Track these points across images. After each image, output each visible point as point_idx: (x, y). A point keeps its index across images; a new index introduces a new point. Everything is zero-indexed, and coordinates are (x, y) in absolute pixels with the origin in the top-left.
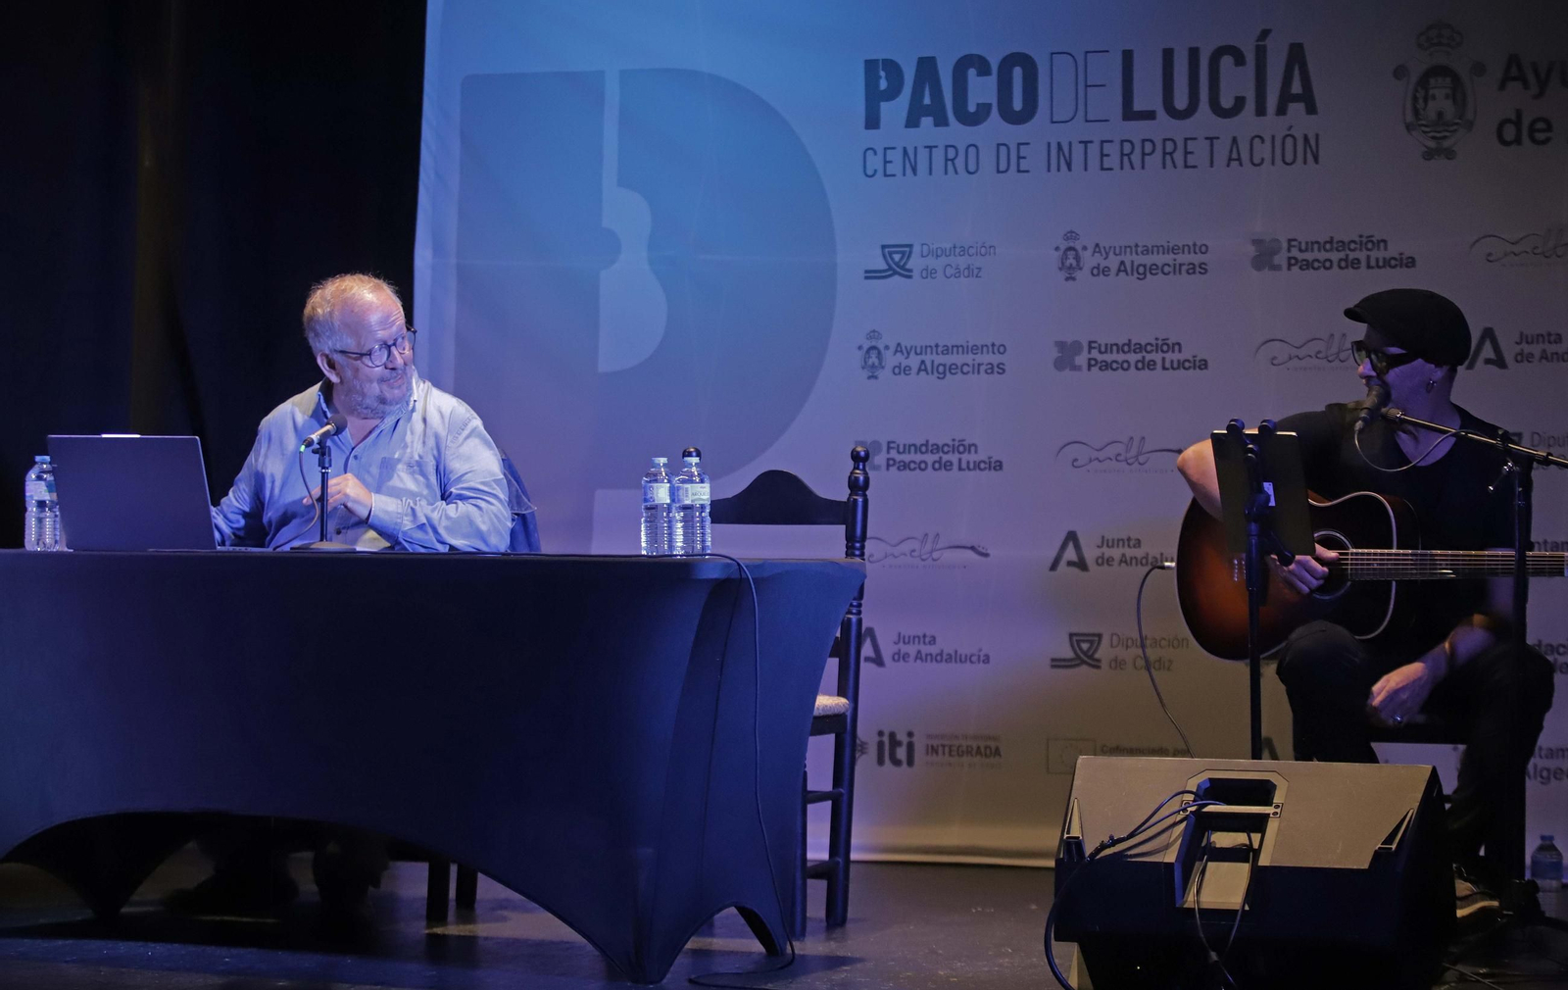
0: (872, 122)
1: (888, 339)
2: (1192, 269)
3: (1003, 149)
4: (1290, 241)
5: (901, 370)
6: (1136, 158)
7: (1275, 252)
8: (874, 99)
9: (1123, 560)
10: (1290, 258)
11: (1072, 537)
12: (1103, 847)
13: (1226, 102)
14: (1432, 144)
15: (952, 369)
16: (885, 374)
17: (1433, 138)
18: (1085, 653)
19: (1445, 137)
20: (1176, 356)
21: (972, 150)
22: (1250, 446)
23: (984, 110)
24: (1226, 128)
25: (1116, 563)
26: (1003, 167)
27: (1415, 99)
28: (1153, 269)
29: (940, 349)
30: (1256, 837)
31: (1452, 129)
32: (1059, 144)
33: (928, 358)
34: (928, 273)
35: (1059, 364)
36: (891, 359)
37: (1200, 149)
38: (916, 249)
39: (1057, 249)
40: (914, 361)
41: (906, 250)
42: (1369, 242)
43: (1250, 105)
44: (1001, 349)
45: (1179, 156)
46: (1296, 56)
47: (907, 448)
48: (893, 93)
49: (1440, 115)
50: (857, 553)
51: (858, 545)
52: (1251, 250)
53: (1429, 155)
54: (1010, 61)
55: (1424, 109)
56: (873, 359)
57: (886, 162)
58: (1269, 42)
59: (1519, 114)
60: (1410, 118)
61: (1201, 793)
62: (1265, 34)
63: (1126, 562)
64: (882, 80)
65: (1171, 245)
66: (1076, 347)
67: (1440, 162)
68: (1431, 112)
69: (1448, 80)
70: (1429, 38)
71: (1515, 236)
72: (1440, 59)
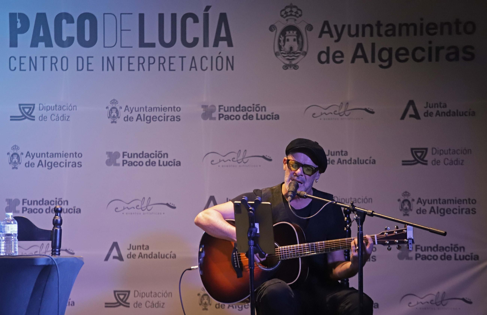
0: (14, 43)
1: (23, 150)
2: (173, 119)
4: (220, 106)
5: (29, 165)
6: (146, 65)
7: (212, 111)
8: (14, 33)
9: (140, 255)
10: (220, 114)
11: (115, 245)
13: (190, 40)
14: (287, 62)
15: (55, 164)
16: (21, 167)
17: (288, 59)
18: (122, 300)
19: (293, 59)
20: (165, 159)
21: (65, 59)
22: (251, 208)
23: (70, 40)
24: (189, 52)
25: (137, 257)
26: (80, 68)
27: (279, 41)
28: (154, 118)
29: (49, 155)
31: (296, 55)
32: (108, 58)
33: (43, 159)
34: (43, 118)
35: (109, 163)
36: (24, 160)
37: (177, 62)
38: (37, 106)
39: (107, 108)
40: (36, 161)
41: (32, 107)
42: (257, 107)
43: (201, 41)
44: (80, 155)
45: (166, 65)
46: (223, 18)
47: (33, 202)
48: (24, 30)
49: (291, 48)
50: (57, 253)
51: (57, 250)
52: (202, 110)
53: (286, 67)
54: (84, 16)
55: (284, 45)
56: (15, 159)
57: (21, 64)
58: (210, 12)
59: (328, 48)
60: (277, 49)
62: (208, 8)
63: (142, 256)
64: (18, 23)
65: (163, 107)
66: (117, 155)
67: (291, 71)
68: (287, 47)
69: (295, 32)
70: (286, 13)
71: (326, 106)
72: (291, 22)
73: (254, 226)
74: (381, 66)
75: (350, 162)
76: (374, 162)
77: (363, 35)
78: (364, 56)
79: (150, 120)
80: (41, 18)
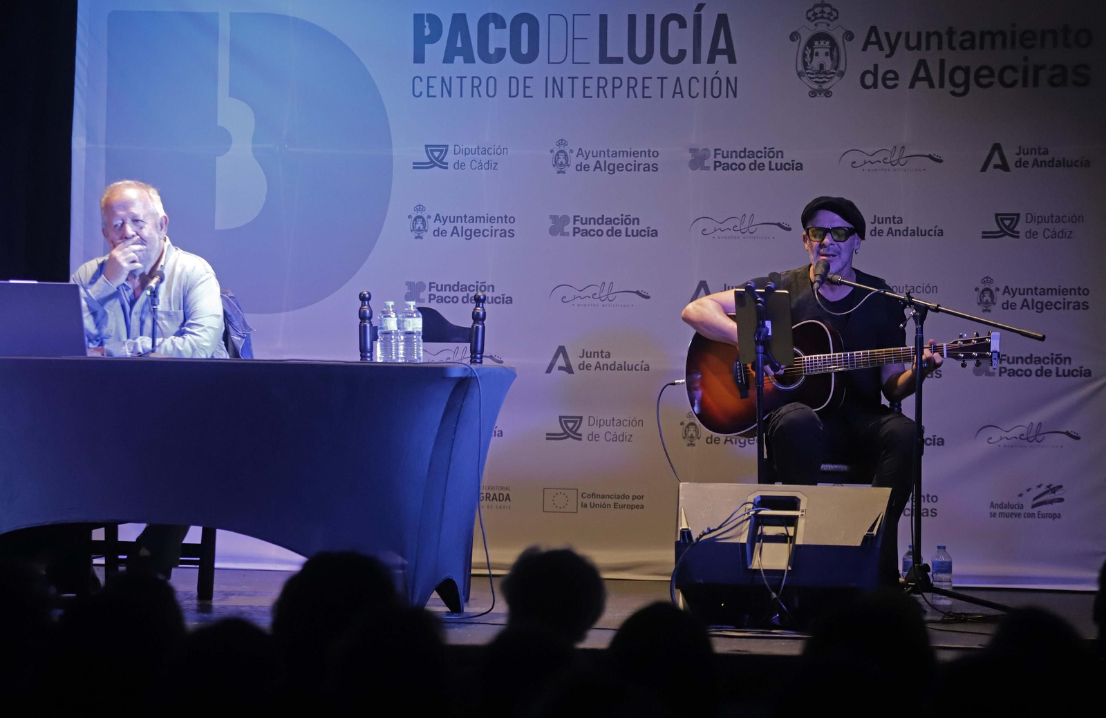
0: (419, 58)
1: (431, 211)
2: (647, 168)
4: (716, 150)
5: (439, 233)
6: (609, 89)
7: (705, 158)
8: (420, 43)
9: (598, 366)
10: (716, 162)
11: (561, 350)
12: (701, 536)
13: (673, 53)
14: (816, 87)
15: (477, 233)
16: (427, 236)
17: (816, 82)
18: (571, 430)
19: (824, 82)
20: (635, 227)
21: (491, 81)
22: (759, 299)
23: (500, 53)
24: (671, 71)
25: (593, 368)
26: (513, 93)
27: (805, 55)
28: (620, 167)
29: (467, 219)
30: (791, 530)
31: (829, 76)
33: (459, 225)
34: (460, 166)
35: (553, 231)
36: (432, 225)
37: (654, 85)
38: (451, 148)
39: (552, 151)
40: (449, 227)
41: (444, 149)
42: (770, 152)
43: (690, 55)
44: (512, 220)
45: (639, 89)
46: (722, 21)
47: (444, 288)
48: (434, 38)
49: (822, 66)
50: (478, 361)
52: (689, 156)
53: (813, 94)
54: (519, 19)
55: (811, 61)
56: (419, 225)
57: (429, 87)
58: (703, 12)
59: (876, 66)
60: (800, 68)
61: (757, 504)
63: (600, 367)
64: (425, 28)
65: (633, 151)
66: (565, 219)
67: (821, 99)
68: (815, 64)
69: (828, 43)
70: (815, 14)
71: (871, 150)
72: (822, 28)
73: (764, 325)
74: (953, 93)
75: (906, 232)
76: (941, 233)
77: (928, 48)
78: (928, 78)
79: (613, 169)
80: (459, 21)
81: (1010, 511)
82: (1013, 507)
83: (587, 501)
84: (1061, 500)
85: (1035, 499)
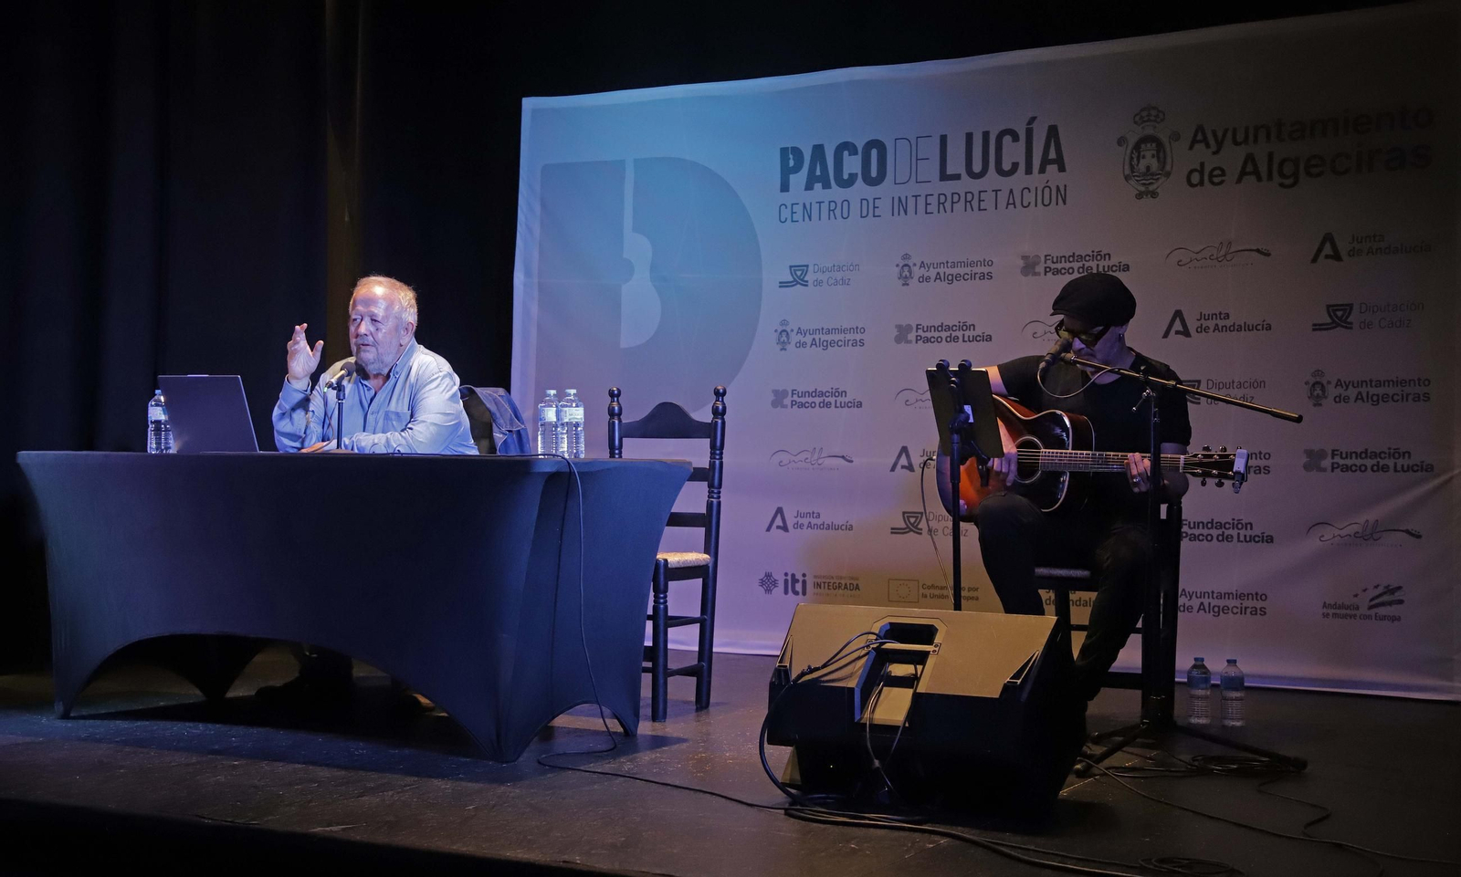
0: (785, 187)
1: (793, 326)
2: (983, 277)
3: (865, 202)
5: (801, 345)
6: (948, 205)
7: (1036, 264)
8: (786, 172)
10: (1046, 268)
11: (904, 450)
12: (803, 674)
13: (1006, 166)
14: (1143, 189)
15: (832, 343)
16: (791, 347)
17: (1144, 184)
18: (912, 525)
19: (1150, 184)
20: (971, 334)
21: (845, 204)
22: (954, 379)
23: (853, 178)
24: (1006, 183)
26: (864, 214)
27: (1132, 158)
28: (957, 277)
29: (824, 331)
30: (920, 668)
31: (1156, 177)
32: (900, 198)
33: (817, 337)
34: (818, 283)
35: (899, 340)
36: (795, 338)
37: (989, 198)
38: (811, 268)
39: (897, 265)
40: (808, 339)
41: (805, 269)
42: (1099, 256)
43: (1022, 167)
44: (862, 330)
45: (975, 203)
46: (1053, 132)
47: (804, 394)
48: (797, 169)
49: (1148, 168)
50: (718, 457)
51: (718, 452)
52: (1021, 263)
53: (1140, 196)
54: (871, 144)
55: (1137, 165)
56: (784, 338)
57: (793, 213)
58: (1034, 125)
59: (1202, 165)
60: (1127, 172)
61: (882, 634)
62: (1033, 119)
64: (790, 159)
65: (969, 261)
66: (908, 329)
67: (1147, 201)
68: (1142, 166)
69: (1154, 145)
70: (1142, 117)
71: (1197, 249)
72: (1149, 131)
73: (962, 411)
74: (1282, 185)
75: (1232, 328)
76: (1269, 328)
77: (1256, 141)
78: (1256, 173)
79: (952, 279)
80: (818, 150)
81: (1344, 612)
82: (1348, 608)
83: (927, 592)
84: (1401, 602)
85: (1371, 600)
